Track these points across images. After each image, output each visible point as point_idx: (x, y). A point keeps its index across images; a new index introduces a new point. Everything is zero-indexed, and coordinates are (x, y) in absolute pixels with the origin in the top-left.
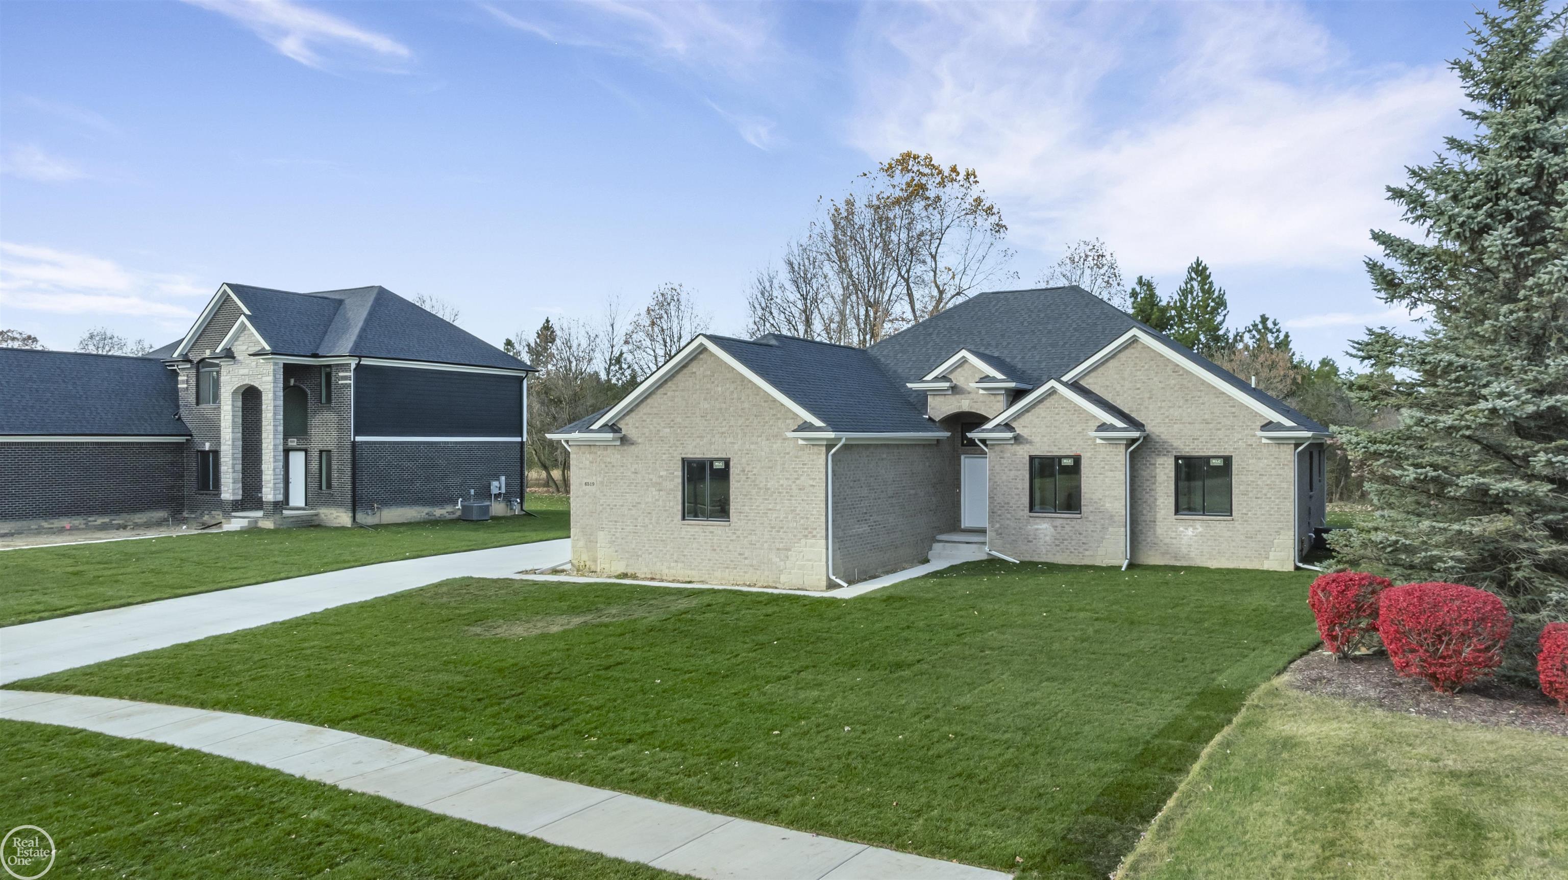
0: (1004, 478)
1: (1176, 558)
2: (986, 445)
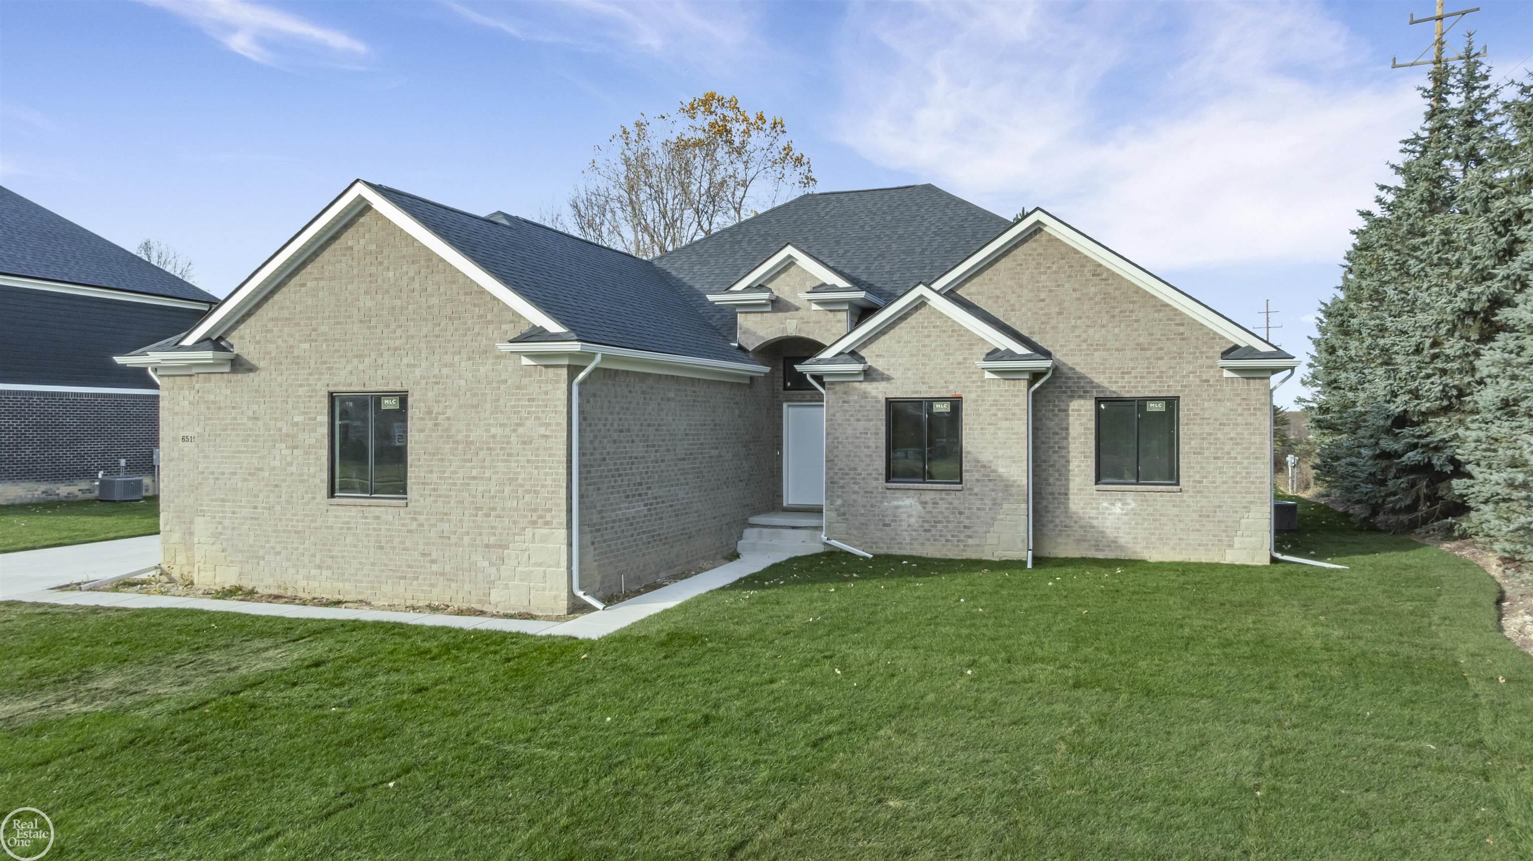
0: (850, 431)
1: (1097, 547)
2: (823, 384)
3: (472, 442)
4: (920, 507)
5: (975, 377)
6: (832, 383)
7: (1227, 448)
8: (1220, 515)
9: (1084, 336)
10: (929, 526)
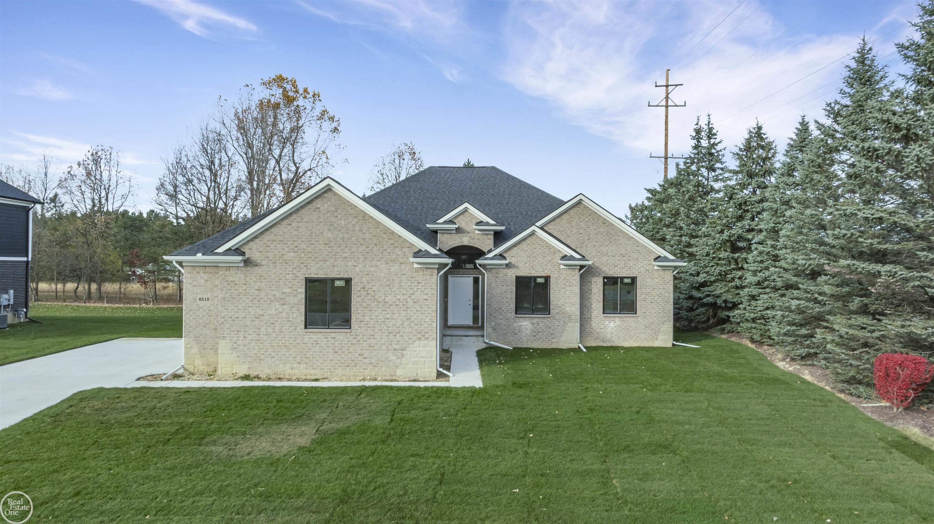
0: (498, 291)
1: (604, 341)
2: (485, 269)
3: (387, 302)
4: (531, 326)
5: (556, 267)
6: (490, 269)
7: (656, 298)
8: (653, 327)
9: (599, 250)
10: (535, 334)
